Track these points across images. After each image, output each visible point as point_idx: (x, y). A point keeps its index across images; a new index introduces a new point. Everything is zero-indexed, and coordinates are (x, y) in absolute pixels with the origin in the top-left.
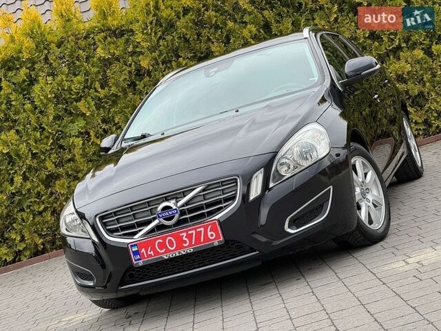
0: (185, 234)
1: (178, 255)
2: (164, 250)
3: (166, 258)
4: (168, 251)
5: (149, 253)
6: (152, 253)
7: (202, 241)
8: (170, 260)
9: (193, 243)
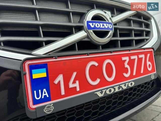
0: (127, 59)
1: (117, 90)
2: (98, 81)
3: (100, 95)
4: (104, 83)
5: (71, 85)
6: (77, 85)
7: (142, 72)
8: (107, 98)
9: (134, 74)
